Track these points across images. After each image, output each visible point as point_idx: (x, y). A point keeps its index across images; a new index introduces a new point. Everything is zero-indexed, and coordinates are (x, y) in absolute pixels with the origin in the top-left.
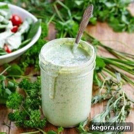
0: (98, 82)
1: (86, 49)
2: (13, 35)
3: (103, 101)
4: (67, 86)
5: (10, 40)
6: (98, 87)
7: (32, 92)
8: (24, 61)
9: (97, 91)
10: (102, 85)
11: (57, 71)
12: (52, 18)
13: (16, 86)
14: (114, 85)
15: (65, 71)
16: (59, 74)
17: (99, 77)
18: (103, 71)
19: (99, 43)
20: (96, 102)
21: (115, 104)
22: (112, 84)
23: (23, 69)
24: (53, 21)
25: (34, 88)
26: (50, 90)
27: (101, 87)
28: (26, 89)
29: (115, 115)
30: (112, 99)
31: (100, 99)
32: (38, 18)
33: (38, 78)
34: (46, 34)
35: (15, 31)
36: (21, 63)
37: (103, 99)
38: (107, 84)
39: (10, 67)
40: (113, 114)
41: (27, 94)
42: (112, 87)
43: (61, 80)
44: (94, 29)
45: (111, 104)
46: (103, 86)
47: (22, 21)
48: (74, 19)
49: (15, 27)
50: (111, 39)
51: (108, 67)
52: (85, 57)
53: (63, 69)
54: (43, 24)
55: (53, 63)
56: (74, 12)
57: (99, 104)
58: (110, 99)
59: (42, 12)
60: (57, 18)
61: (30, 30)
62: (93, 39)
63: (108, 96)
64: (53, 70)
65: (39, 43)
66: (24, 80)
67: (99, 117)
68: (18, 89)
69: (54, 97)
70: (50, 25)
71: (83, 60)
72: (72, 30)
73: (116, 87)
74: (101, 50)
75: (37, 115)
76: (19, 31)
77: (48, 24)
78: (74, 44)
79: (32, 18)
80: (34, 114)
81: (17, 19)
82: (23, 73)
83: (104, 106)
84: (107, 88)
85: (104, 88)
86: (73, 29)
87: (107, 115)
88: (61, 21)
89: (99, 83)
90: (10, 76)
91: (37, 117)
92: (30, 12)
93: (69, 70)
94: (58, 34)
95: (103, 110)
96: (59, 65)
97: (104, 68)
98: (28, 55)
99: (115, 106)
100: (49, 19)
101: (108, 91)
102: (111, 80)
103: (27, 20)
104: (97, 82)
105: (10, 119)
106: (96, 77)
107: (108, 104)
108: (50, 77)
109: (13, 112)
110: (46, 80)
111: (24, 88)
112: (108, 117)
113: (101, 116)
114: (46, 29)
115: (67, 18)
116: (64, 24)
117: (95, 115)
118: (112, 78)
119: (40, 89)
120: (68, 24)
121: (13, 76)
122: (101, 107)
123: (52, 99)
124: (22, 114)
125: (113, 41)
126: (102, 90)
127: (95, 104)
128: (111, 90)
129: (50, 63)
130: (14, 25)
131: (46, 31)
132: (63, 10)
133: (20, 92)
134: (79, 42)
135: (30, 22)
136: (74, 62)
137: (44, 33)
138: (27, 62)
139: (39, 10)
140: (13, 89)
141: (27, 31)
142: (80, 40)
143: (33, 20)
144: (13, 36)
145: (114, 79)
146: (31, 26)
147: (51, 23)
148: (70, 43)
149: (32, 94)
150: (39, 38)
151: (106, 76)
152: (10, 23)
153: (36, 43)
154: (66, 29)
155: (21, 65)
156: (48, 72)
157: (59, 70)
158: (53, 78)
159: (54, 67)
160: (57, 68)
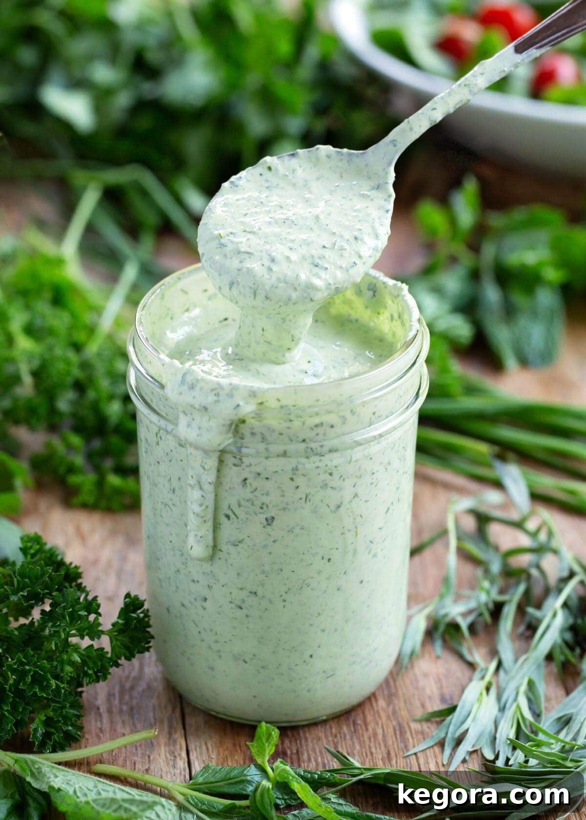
11: (229, 414)
64: (205, 408)
108: (192, 452)
129: (186, 373)
156: (183, 421)
157: (238, 406)
158: (206, 452)
159: (214, 392)
160: (227, 395)
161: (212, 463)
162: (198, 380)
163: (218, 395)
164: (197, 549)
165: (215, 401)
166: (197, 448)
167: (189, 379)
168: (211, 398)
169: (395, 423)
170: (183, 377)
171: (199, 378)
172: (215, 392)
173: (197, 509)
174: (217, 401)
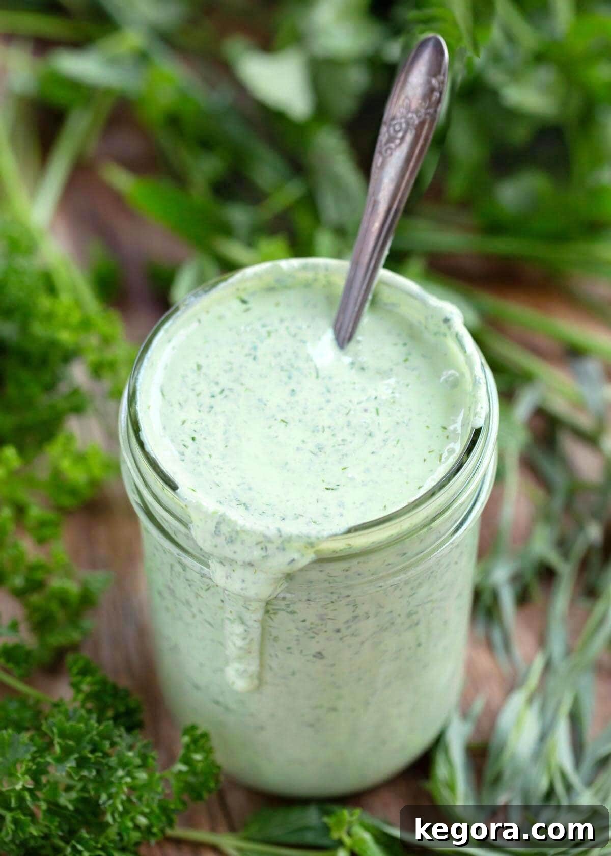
64: (250, 564)
129: (220, 522)
159: (260, 546)
160: (278, 548)
162: (237, 533)
163: (266, 548)
165: (263, 557)
167: (224, 529)
168: (257, 554)
170: (216, 527)
171: (238, 529)
172: (262, 545)
174: (265, 558)
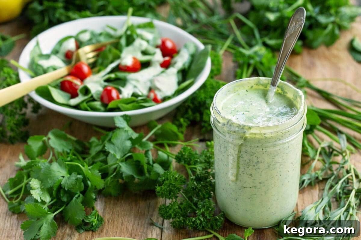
0: (310, 149)
1: (290, 95)
2: (163, 72)
3: (318, 182)
4: (259, 160)
5: (158, 81)
6: (309, 159)
7: (199, 168)
8: (182, 117)
9: (306, 166)
10: (316, 154)
11: (242, 134)
12: (228, 42)
13: (170, 158)
14: (335, 155)
15: (255, 134)
16: (245, 139)
17: (310, 142)
18: (316, 131)
19: (308, 85)
20: (305, 184)
21: (338, 188)
22: (332, 153)
23: (181, 129)
24: (229, 47)
25: (201, 163)
26: (230, 165)
27: (313, 159)
28: (189, 164)
29: (339, 207)
30: (332, 178)
31: (313, 179)
32: (205, 44)
33: (208, 146)
34: (219, 70)
35: (166, 65)
36: (178, 120)
37: (317, 178)
38: (323, 153)
39: (159, 126)
40: (335, 203)
41: (190, 172)
42: (333, 159)
43: (249, 149)
44: (298, 60)
45: (331, 187)
46: (317, 157)
47: (177, 48)
48: (265, 45)
49: (167, 58)
50: (328, 76)
51: (324, 124)
52: (288, 109)
53: (252, 131)
54: (213, 52)
55: (234, 120)
56: (264, 32)
57: (312, 189)
58: (330, 178)
59: (211, 33)
60: (236, 42)
61: (191, 63)
62: (298, 77)
63: (326, 173)
64: (235, 132)
65: (208, 87)
66: (184, 149)
67: (313, 210)
68: (174, 163)
69: (237, 179)
70: (224, 55)
71: (284, 114)
72: (261, 63)
73: (339, 159)
74: (311, 95)
75: (208, 209)
76: (173, 66)
77: (221, 52)
78: (270, 87)
79: (194, 43)
80: (204, 206)
81: (169, 45)
82: (181, 136)
83: (320, 190)
84: (324, 160)
85: (318, 160)
86: (264, 61)
87: (325, 206)
88: (243, 48)
89: (311, 152)
90: (160, 142)
91: (208, 212)
92: (191, 33)
93: (263, 131)
94: (239, 71)
95: (319, 198)
96: (245, 124)
97: (318, 127)
98: (189, 106)
99: (339, 191)
100: (223, 45)
101: (327, 165)
102: (330, 147)
103: (186, 46)
104: (307, 151)
105: (162, 216)
106: (306, 142)
107: (327, 186)
108: (230, 145)
109: (168, 204)
110: (222, 149)
111: (185, 162)
112: (327, 208)
113: (316, 207)
114: (218, 61)
115: (254, 42)
116: (247, 52)
117: (305, 207)
118: (331, 143)
119: (213, 163)
120: (256, 53)
121: (165, 142)
122: (316, 192)
123: (233, 181)
124: (182, 207)
125: (331, 80)
126: (317, 163)
127: (304, 188)
128: (331, 163)
129: (229, 121)
130: (164, 55)
131: (219, 64)
132: (245, 29)
133: (178, 170)
134: (278, 83)
135: (192, 50)
136: (270, 118)
137: (214, 68)
138: (188, 118)
139: (205, 29)
140: (165, 165)
141: (187, 66)
142: (280, 80)
143: (197, 47)
144: (164, 74)
145: (335, 145)
146: (193, 56)
147: (226, 51)
148: (262, 85)
149: (198, 172)
150: (208, 77)
151: (322, 140)
152: (158, 52)
153: (204, 86)
154: (252, 62)
155: (177, 123)
156: (228, 136)
157: (245, 132)
158: (235, 145)
159: (238, 127)
160: (242, 128)
161: (237, 149)
164: (232, 177)
166: (232, 144)
168: (237, 129)
169: (295, 136)
171: (233, 123)
173: (231, 162)
174: (239, 130)
